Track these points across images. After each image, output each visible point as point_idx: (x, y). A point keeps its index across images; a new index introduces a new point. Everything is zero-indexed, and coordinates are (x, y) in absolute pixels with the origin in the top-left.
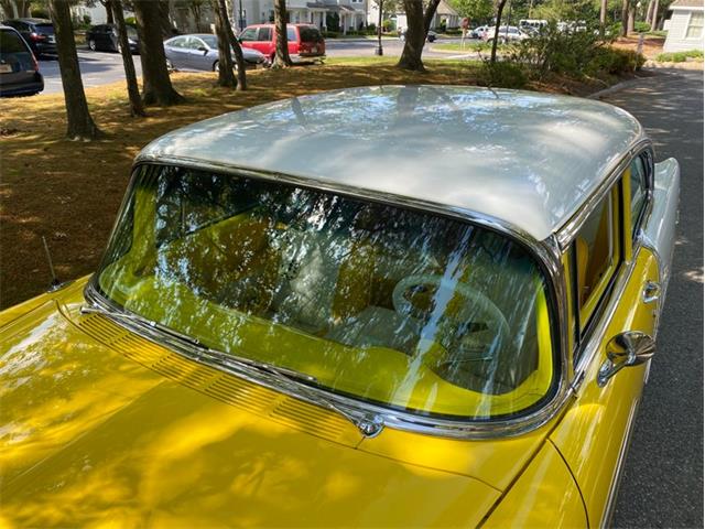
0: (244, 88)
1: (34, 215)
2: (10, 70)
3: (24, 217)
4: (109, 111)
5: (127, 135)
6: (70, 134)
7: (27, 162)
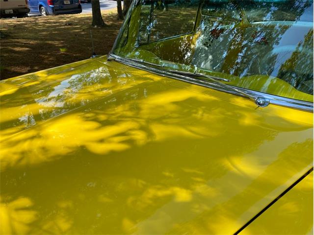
0: (167, 10)
1: (79, 53)
2: (69, 3)
3: (75, 54)
4: (109, 18)
5: (116, 26)
6: (93, 25)
7: (76, 34)
